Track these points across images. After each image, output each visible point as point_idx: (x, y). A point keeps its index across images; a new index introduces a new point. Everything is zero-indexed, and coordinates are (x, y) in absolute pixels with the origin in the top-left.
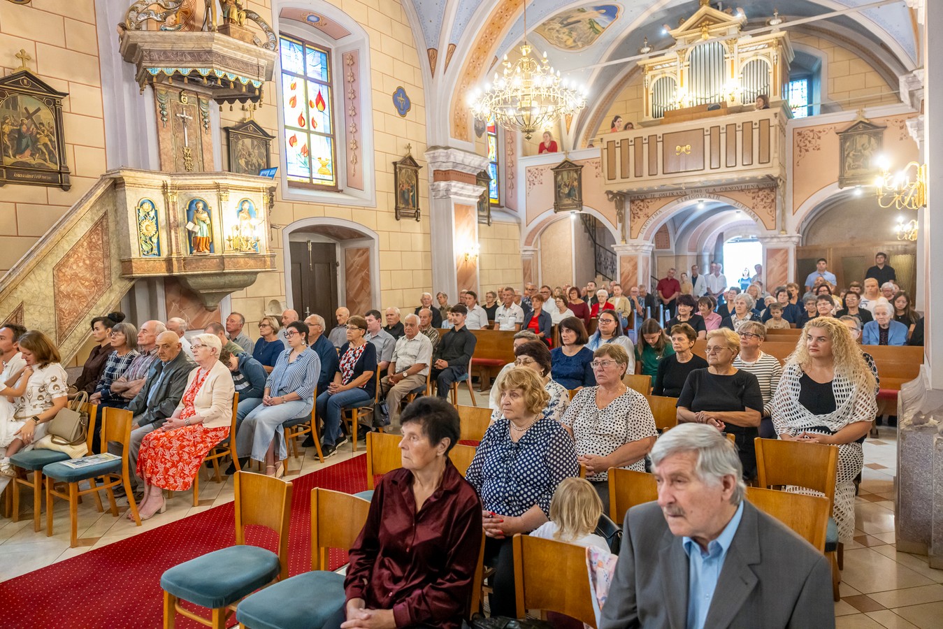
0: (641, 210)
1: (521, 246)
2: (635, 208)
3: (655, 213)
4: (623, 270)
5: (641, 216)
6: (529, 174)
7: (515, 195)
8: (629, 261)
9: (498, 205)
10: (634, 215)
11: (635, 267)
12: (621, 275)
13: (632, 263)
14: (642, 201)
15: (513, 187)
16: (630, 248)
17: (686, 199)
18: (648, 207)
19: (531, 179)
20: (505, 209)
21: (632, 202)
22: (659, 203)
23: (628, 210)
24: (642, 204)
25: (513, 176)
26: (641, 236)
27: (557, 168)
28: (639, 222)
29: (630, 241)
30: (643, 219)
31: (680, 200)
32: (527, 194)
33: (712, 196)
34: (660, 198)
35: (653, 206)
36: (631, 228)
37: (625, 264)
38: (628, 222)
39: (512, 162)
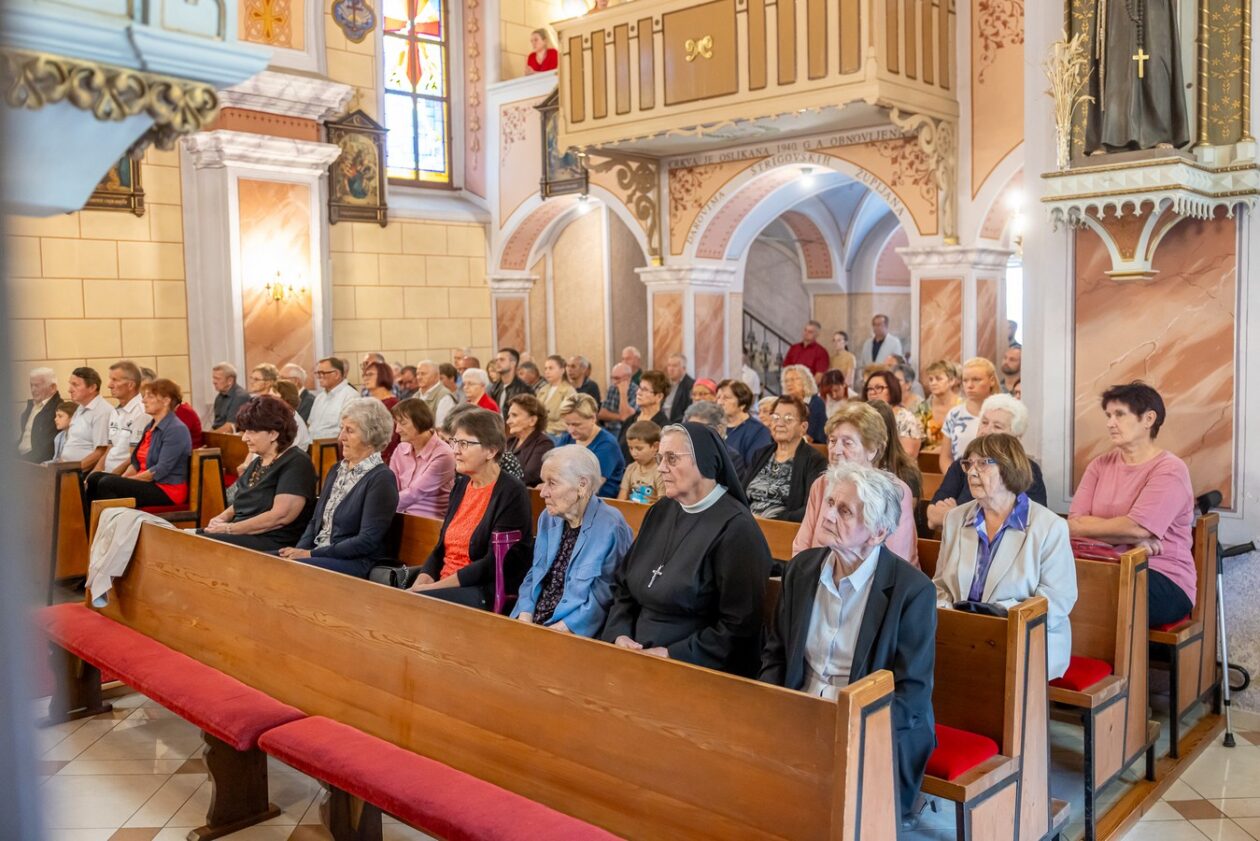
0: (688, 191)
1: (493, 269)
2: (678, 186)
3: (712, 198)
4: (658, 323)
5: (688, 205)
6: (505, 120)
7: (481, 166)
8: (669, 305)
9: (449, 186)
10: (677, 203)
11: (678, 316)
12: (655, 333)
13: (674, 309)
14: (690, 170)
15: (478, 147)
16: (667, 275)
17: (767, 164)
18: (700, 185)
19: (508, 130)
20: (464, 193)
21: (673, 173)
22: (720, 175)
23: (665, 191)
24: (689, 177)
25: (480, 124)
26: (692, 249)
27: (545, 104)
28: (686, 216)
29: (670, 260)
30: (692, 211)
31: (756, 167)
32: (502, 162)
33: (816, 156)
34: (721, 164)
35: (710, 180)
36: (672, 230)
37: (661, 310)
38: (666, 218)
39: (477, 96)
